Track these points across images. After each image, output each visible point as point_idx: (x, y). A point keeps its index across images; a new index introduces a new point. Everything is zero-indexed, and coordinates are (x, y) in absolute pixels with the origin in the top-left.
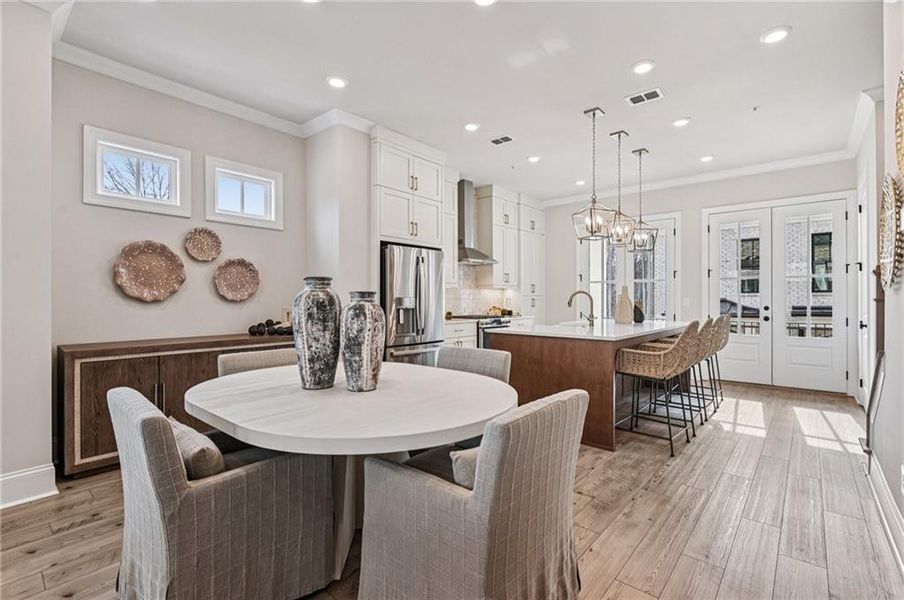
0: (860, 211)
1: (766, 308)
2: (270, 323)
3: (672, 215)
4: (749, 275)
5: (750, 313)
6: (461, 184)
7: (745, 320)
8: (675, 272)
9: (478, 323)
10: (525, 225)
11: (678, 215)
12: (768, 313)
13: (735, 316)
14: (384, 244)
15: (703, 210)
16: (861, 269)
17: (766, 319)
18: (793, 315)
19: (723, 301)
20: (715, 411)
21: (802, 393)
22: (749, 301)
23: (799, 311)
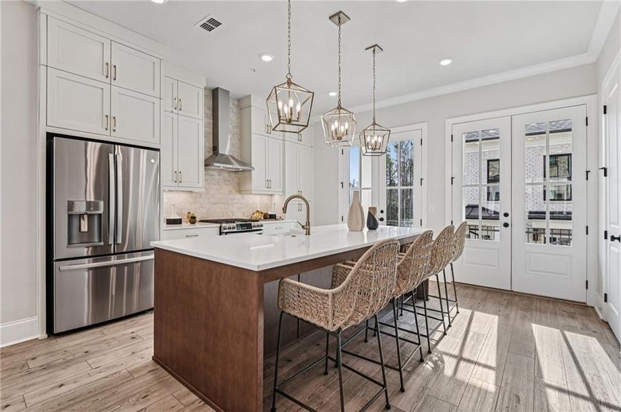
0: (605, 113)
1: (506, 215)
3: (420, 126)
6: (215, 92)
8: (421, 179)
9: (220, 227)
11: (424, 126)
12: (507, 220)
14: (50, 136)
15: (447, 121)
16: (605, 175)
17: (506, 225)
18: (529, 218)
19: (469, 206)
20: (445, 334)
21: (541, 300)
22: (492, 206)
23: (537, 215)
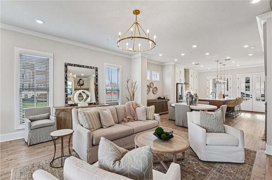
1: (251, 95)
2: (160, 97)
3: (230, 75)
4: (247, 84)
5: (248, 95)
6: (185, 69)
7: (246, 98)
8: (230, 87)
10: (195, 77)
13: (244, 97)
14: (177, 84)
15: (237, 75)
17: (251, 98)
19: (242, 93)
22: (247, 92)
